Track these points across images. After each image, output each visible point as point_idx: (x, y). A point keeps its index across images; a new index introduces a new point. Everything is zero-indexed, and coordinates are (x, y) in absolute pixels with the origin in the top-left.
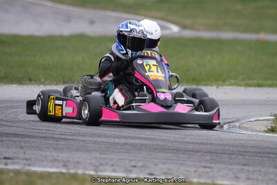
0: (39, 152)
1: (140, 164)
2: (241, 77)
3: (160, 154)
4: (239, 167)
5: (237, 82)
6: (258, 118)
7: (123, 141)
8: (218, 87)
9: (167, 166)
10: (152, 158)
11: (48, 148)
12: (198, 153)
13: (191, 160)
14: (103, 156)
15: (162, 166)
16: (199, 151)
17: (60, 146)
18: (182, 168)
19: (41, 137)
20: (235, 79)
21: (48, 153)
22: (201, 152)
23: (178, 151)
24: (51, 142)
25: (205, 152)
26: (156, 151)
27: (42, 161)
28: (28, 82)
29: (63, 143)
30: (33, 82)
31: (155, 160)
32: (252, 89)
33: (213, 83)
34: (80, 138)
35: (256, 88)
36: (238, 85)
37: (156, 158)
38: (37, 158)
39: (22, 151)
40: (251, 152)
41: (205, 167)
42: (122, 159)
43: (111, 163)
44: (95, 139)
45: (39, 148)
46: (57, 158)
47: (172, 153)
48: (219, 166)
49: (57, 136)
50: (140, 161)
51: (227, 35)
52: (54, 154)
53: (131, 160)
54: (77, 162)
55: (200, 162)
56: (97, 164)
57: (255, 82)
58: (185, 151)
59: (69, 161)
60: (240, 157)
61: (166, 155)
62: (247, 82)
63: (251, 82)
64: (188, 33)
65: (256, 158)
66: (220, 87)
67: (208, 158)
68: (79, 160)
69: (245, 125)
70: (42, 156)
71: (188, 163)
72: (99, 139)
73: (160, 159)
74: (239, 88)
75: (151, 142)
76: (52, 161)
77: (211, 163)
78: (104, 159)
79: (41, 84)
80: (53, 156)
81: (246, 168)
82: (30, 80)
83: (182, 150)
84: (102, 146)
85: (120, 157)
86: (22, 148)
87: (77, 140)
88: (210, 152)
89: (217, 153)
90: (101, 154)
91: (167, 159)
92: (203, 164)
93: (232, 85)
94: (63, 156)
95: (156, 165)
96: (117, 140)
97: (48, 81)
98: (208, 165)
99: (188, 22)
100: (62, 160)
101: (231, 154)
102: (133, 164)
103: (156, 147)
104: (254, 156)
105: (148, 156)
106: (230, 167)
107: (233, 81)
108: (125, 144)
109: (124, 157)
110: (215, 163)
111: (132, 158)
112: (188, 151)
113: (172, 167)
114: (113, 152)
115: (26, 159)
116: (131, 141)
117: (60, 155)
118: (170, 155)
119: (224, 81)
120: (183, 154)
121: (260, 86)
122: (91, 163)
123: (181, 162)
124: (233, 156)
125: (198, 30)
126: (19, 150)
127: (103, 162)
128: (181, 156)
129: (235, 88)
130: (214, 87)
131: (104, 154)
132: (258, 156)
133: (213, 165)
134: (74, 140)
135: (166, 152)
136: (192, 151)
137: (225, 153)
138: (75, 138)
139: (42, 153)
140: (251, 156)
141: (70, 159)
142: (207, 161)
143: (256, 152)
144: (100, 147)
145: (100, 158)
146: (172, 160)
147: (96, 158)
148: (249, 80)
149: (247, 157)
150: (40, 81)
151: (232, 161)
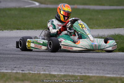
1: (18, 66)
3: (28, 61)
4: (62, 66)
7: (11, 56)
9: (30, 67)
10: (24, 63)
13: (41, 63)
14: (2, 63)
22: (46, 60)
23: (35, 59)
31: (25, 64)
41: (47, 67)
42: (10, 64)
47: (33, 61)
48: (53, 66)
50: (18, 65)
53: (14, 65)
58: (38, 59)
60: (63, 61)
67: (49, 62)
71: (40, 65)
77: (50, 65)
81: (65, 66)
88: (50, 60)
89: (53, 60)
91: (30, 64)
92: (46, 65)
95: (25, 66)
96: (8, 56)
98: (49, 65)
101: (59, 60)
104: (69, 61)
106: (58, 66)
108: (12, 57)
110: (51, 65)
111: (15, 64)
112: (40, 60)
116: (15, 56)
123: (36, 65)
128: (37, 62)
132: (71, 61)
135: (30, 61)
136: (42, 60)
137: (56, 60)
142: (48, 64)
143: (70, 59)
146: (33, 64)
149: (66, 61)
151: (59, 63)
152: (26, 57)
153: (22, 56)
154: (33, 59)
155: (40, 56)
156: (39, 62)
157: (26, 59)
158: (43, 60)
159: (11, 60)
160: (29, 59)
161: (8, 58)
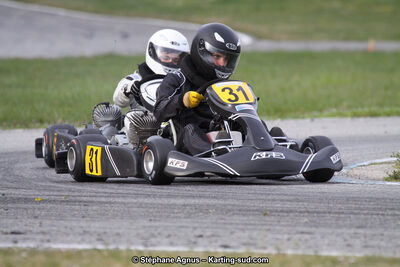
0: (62, 222)
2: (345, 104)
5: (341, 111)
6: (373, 161)
8: (312, 120)
11: (74, 216)
12: (291, 214)
15: (241, 234)
16: (291, 211)
17: (91, 212)
18: (270, 236)
20: (336, 106)
21: (74, 224)
24: (77, 207)
25: (301, 212)
26: (230, 213)
27: (68, 234)
29: (95, 208)
30: (46, 125)
32: (362, 120)
33: (306, 115)
34: (120, 200)
35: (368, 119)
36: (341, 115)
37: (231, 224)
38: (59, 231)
39: (38, 222)
40: (367, 209)
43: (166, 233)
44: (141, 200)
45: (61, 217)
46: (87, 230)
49: (85, 199)
51: (322, 46)
52: (83, 224)
54: (118, 234)
55: (295, 226)
56: (146, 235)
57: (366, 110)
59: (105, 233)
61: (245, 218)
62: (355, 110)
63: (360, 110)
64: (265, 46)
65: (375, 216)
66: (316, 120)
68: (120, 231)
69: (356, 172)
70: (66, 227)
72: (146, 200)
73: (237, 224)
74: (343, 120)
75: (221, 201)
76: (80, 234)
78: (157, 227)
80: (82, 227)
82: (42, 122)
84: (151, 210)
85: (179, 225)
86: (36, 217)
87: (115, 203)
90: (151, 220)
93: (333, 115)
94: (96, 226)
99: (263, 29)
100: (95, 232)
102: (198, 232)
103: (229, 207)
105: (219, 221)
107: (334, 110)
109: (184, 224)
113: (255, 234)
114: (168, 217)
115: (43, 233)
117: (93, 224)
118: (251, 217)
119: (321, 111)
121: (373, 115)
122: (138, 235)
124: (342, 216)
125: (278, 40)
126: (32, 220)
127: (156, 233)
129: (337, 119)
130: (308, 120)
131: (155, 220)
133: (313, 229)
134: (110, 203)
138: (111, 199)
139: (66, 223)
140: (368, 214)
141: (108, 230)
144: (149, 212)
145: (150, 227)
147: (144, 227)
148: (357, 107)
150: (56, 122)
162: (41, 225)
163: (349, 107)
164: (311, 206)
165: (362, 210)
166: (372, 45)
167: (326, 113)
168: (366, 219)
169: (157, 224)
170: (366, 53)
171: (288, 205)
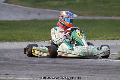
0: (20, 71)
2: (105, 36)
3: (72, 70)
4: (106, 75)
5: (103, 38)
6: (113, 54)
7: (55, 65)
10: (69, 72)
11: (24, 69)
12: (88, 70)
13: (85, 72)
14: (47, 72)
15: (73, 76)
17: (29, 68)
19: (21, 65)
20: (102, 37)
21: (24, 72)
22: (90, 69)
23: (79, 68)
24: (25, 67)
26: (70, 69)
27: (22, 75)
28: (13, 41)
29: (30, 67)
30: (16, 41)
32: (109, 41)
33: (93, 39)
34: (38, 65)
35: (111, 40)
36: (103, 39)
37: (70, 72)
38: (20, 74)
39: (13, 71)
41: (91, 75)
46: (28, 74)
47: (77, 70)
50: (63, 74)
51: (98, 18)
52: (27, 72)
55: (89, 73)
57: (111, 38)
58: (82, 69)
59: (33, 75)
60: (106, 71)
67: (92, 72)
68: (38, 74)
71: (84, 74)
72: (45, 65)
73: (72, 73)
75: (68, 65)
76: (26, 75)
77: (94, 74)
79: (19, 42)
81: (109, 75)
82: (14, 40)
83: (81, 68)
84: (47, 68)
85: (55, 72)
86: (13, 70)
88: (93, 69)
90: (47, 71)
91: (75, 73)
94: (31, 72)
96: (53, 65)
97: (22, 40)
100: (30, 74)
101: (102, 70)
105: (67, 72)
106: (102, 75)
107: (101, 38)
108: (57, 67)
109: (56, 72)
110: (96, 74)
111: (60, 73)
112: (84, 69)
113: (77, 76)
114: (52, 70)
115: (15, 74)
116: (59, 65)
117: (29, 72)
118: (76, 71)
119: (97, 38)
120: (82, 70)
123: (81, 74)
124: (103, 70)
125: (85, 16)
126: (12, 70)
128: (81, 71)
134: (35, 65)
135: (74, 70)
137: (100, 69)
139: (22, 72)
140: (111, 70)
143: (113, 69)
144: (46, 68)
146: (77, 73)
147: (45, 73)
150: (18, 40)
151: (103, 72)
152: (70, 66)
153: (66, 65)
154: (77, 68)
155: (83, 65)
156: (83, 71)
157: (70, 68)
158: (87, 69)
159: (56, 70)
160: (73, 68)
161: (53, 67)
162: (14, 72)
163: (106, 37)
164: (94, 67)
165: (109, 69)
166: (113, 18)
167: (99, 39)
168: (110, 71)
169: (49, 72)
170: (111, 20)
171: (87, 67)
